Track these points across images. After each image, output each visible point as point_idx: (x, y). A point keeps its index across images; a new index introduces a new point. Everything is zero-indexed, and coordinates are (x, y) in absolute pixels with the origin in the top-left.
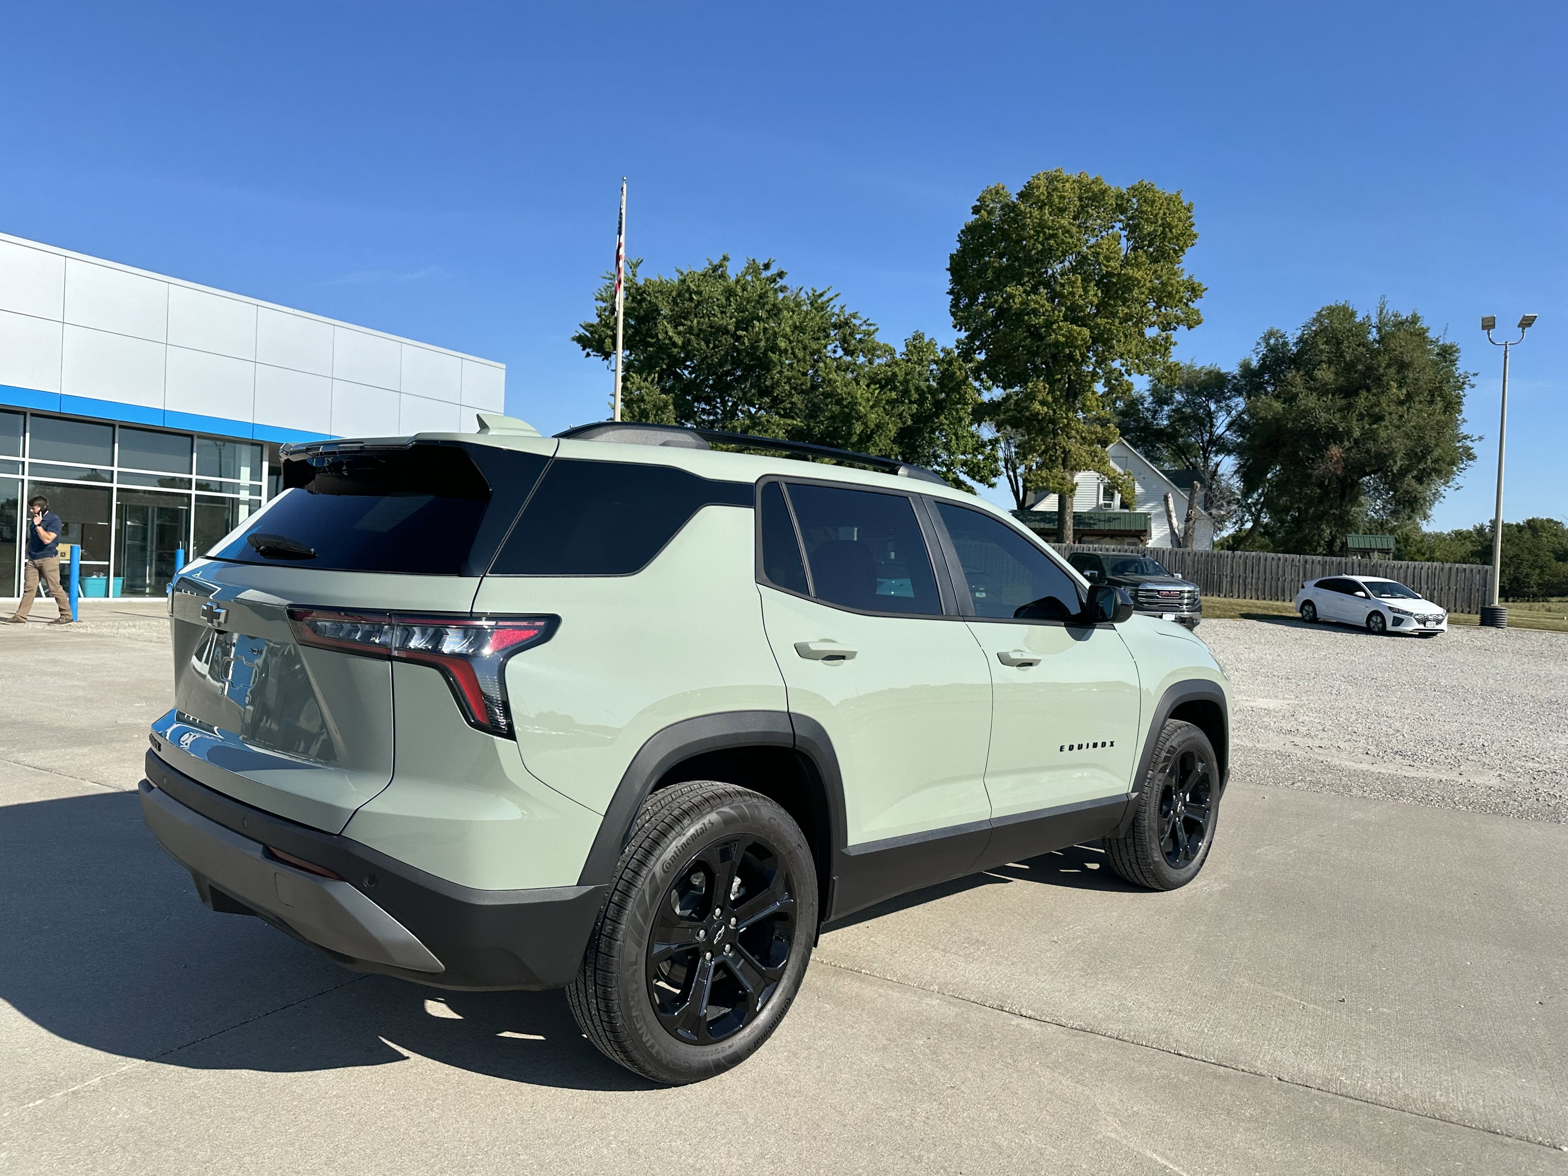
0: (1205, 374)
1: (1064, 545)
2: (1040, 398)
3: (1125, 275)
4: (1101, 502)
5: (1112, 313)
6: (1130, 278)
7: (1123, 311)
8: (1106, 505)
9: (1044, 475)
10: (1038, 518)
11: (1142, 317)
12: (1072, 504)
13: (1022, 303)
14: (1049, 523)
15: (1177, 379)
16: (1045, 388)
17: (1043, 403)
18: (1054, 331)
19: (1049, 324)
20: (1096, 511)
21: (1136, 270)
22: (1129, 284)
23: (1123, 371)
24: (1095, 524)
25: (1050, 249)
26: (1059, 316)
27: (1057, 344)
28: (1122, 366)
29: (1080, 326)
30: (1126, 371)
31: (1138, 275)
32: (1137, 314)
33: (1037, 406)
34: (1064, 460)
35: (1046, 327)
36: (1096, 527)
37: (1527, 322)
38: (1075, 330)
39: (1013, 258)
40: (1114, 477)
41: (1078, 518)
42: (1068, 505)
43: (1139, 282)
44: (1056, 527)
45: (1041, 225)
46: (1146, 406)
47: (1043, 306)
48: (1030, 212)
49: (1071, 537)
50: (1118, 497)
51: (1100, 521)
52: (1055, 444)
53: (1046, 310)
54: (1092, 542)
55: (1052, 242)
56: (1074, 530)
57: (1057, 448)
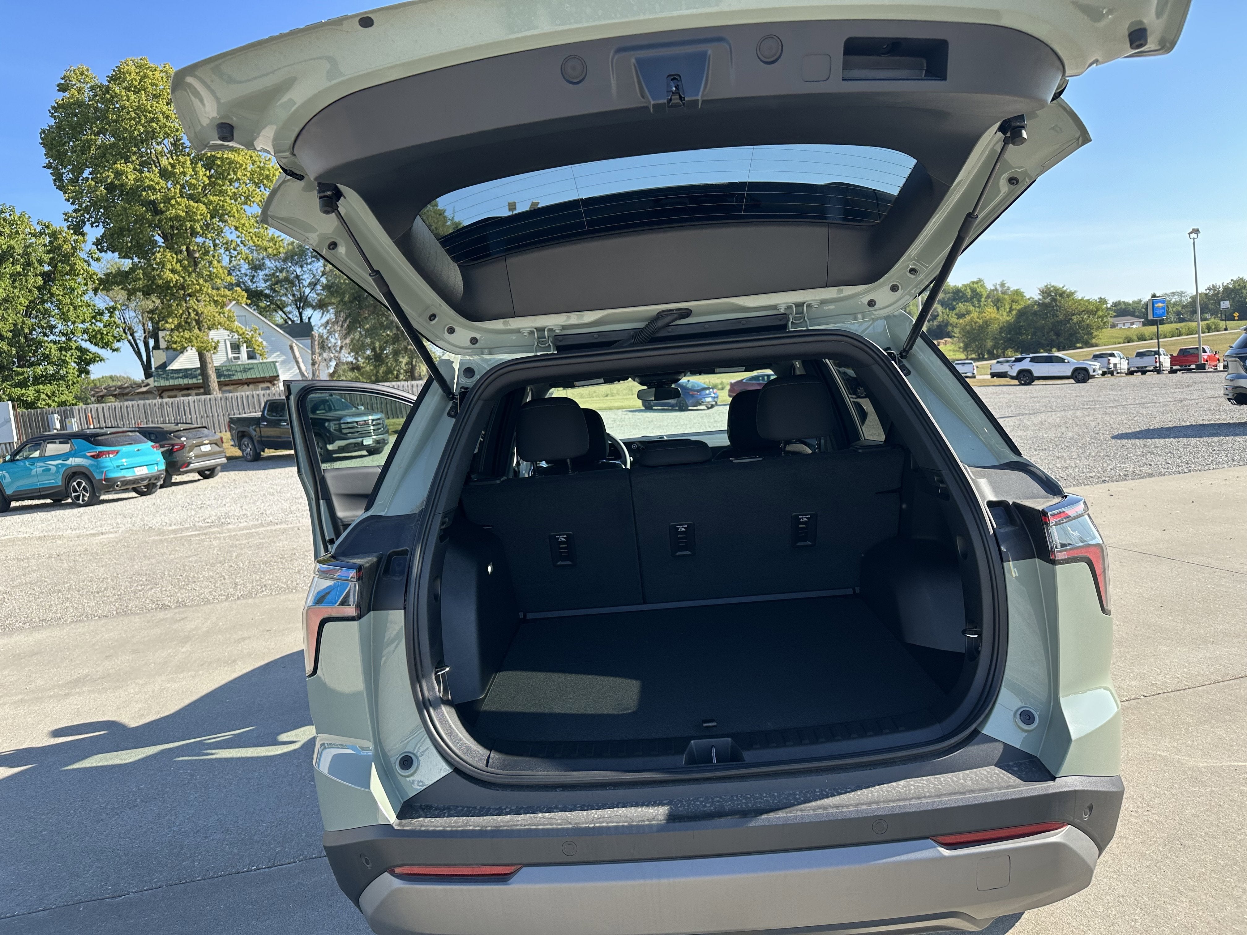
0: (288, 244)
1: (212, 396)
2: (169, 267)
3: (227, 158)
4: (231, 355)
5: (221, 191)
6: (231, 162)
7: (231, 190)
8: (235, 358)
9: (187, 336)
10: (181, 375)
11: (249, 196)
12: (212, 360)
13: (136, 180)
14: (192, 378)
15: (281, 249)
16: (173, 258)
17: (173, 271)
18: (172, 206)
19: (167, 200)
20: (228, 364)
21: (236, 155)
22: (233, 166)
23: (239, 242)
24: (233, 375)
25: (154, 131)
26: (175, 193)
27: (177, 217)
28: (238, 237)
29: (197, 202)
30: (242, 242)
31: (239, 159)
32: (245, 193)
33: (168, 275)
34: (198, 322)
35: (164, 203)
36: (235, 378)
38: (193, 207)
39: (118, 138)
40: (243, 333)
41: (219, 372)
42: (208, 360)
43: (241, 165)
44: (201, 381)
45: (140, 109)
46: (243, 272)
47: (158, 183)
48: (128, 96)
49: (217, 388)
50: (244, 349)
51: (236, 371)
52: (188, 308)
53: (162, 187)
54: (230, 392)
55: (154, 125)
56: (218, 382)
57: (190, 311)
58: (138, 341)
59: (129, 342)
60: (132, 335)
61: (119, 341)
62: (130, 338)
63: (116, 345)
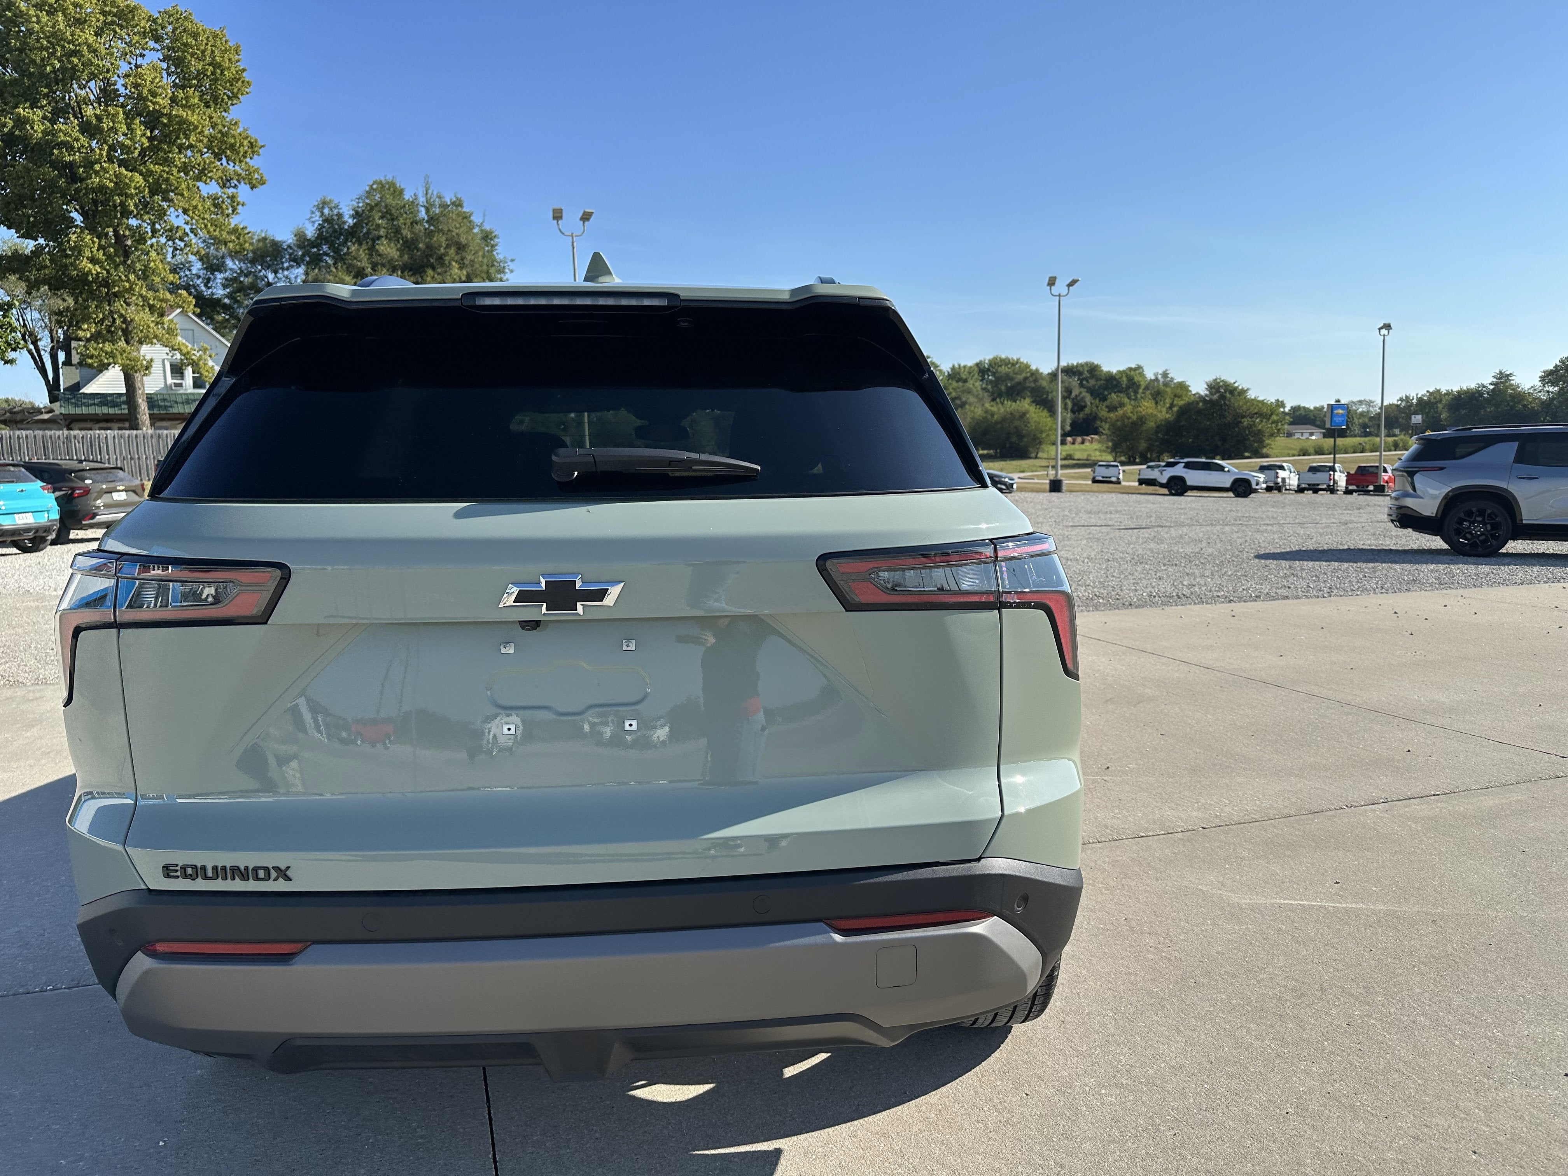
0: (259, 241)
1: (139, 432)
2: (88, 254)
3: (177, 116)
4: (170, 381)
5: (166, 160)
6: (182, 122)
7: (180, 159)
8: (176, 385)
9: (109, 350)
10: (97, 401)
11: (204, 169)
12: (143, 385)
13: (45, 133)
14: (114, 406)
15: (247, 245)
16: (94, 242)
17: (93, 260)
18: (97, 173)
19: (89, 164)
20: (165, 392)
21: (189, 112)
22: (185, 127)
23: (188, 230)
24: (171, 407)
25: (74, 68)
26: (101, 155)
27: (102, 188)
28: (187, 223)
29: (131, 171)
30: (192, 230)
31: (194, 119)
32: (199, 165)
33: (88, 266)
34: (127, 333)
35: (84, 167)
36: (175, 411)
37: (586, 217)
38: (126, 177)
39: (23, 73)
40: (188, 353)
41: (151, 400)
42: (138, 384)
43: (196, 127)
44: (126, 411)
45: (56, 37)
46: (194, 272)
47: (77, 140)
48: (37, 16)
49: (148, 422)
50: (189, 373)
51: (176, 402)
52: (111, 312)
53: (82, 146)
54: (166, 428)
55: (75, 60)
56: (150, 414)
57: (116, 316)
58: (42, 353)
59: (30, 352)
60: (35, 343)
61: (14, 350)
62: (32, 347)
63: (11, 355)
